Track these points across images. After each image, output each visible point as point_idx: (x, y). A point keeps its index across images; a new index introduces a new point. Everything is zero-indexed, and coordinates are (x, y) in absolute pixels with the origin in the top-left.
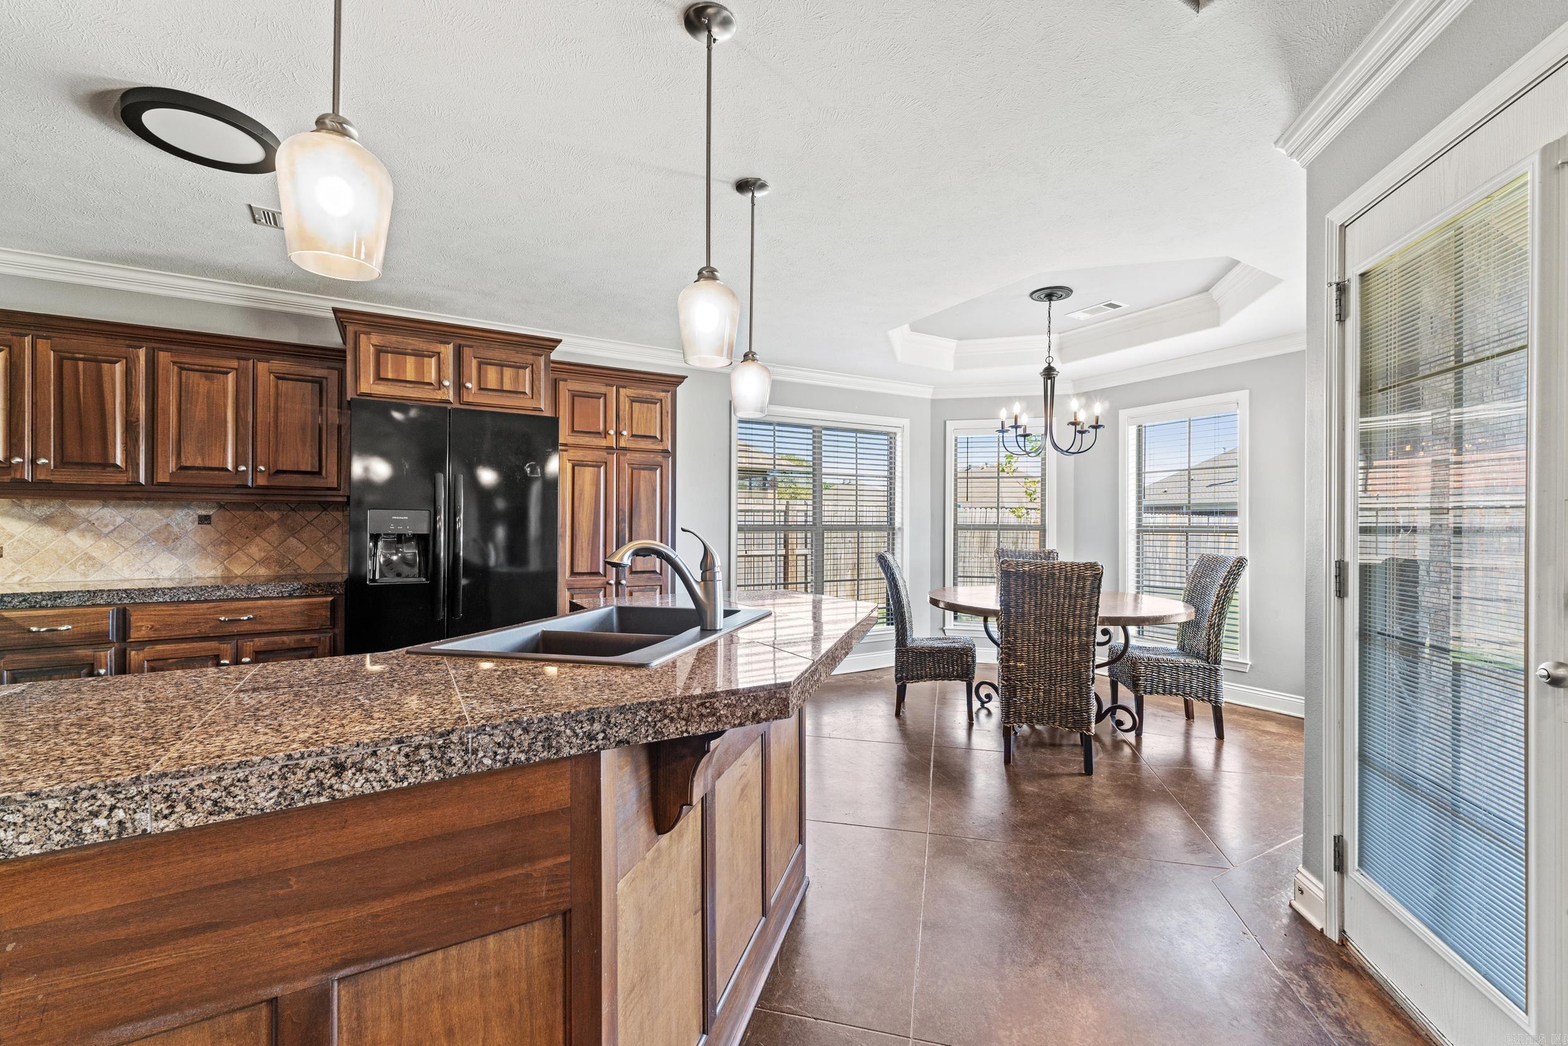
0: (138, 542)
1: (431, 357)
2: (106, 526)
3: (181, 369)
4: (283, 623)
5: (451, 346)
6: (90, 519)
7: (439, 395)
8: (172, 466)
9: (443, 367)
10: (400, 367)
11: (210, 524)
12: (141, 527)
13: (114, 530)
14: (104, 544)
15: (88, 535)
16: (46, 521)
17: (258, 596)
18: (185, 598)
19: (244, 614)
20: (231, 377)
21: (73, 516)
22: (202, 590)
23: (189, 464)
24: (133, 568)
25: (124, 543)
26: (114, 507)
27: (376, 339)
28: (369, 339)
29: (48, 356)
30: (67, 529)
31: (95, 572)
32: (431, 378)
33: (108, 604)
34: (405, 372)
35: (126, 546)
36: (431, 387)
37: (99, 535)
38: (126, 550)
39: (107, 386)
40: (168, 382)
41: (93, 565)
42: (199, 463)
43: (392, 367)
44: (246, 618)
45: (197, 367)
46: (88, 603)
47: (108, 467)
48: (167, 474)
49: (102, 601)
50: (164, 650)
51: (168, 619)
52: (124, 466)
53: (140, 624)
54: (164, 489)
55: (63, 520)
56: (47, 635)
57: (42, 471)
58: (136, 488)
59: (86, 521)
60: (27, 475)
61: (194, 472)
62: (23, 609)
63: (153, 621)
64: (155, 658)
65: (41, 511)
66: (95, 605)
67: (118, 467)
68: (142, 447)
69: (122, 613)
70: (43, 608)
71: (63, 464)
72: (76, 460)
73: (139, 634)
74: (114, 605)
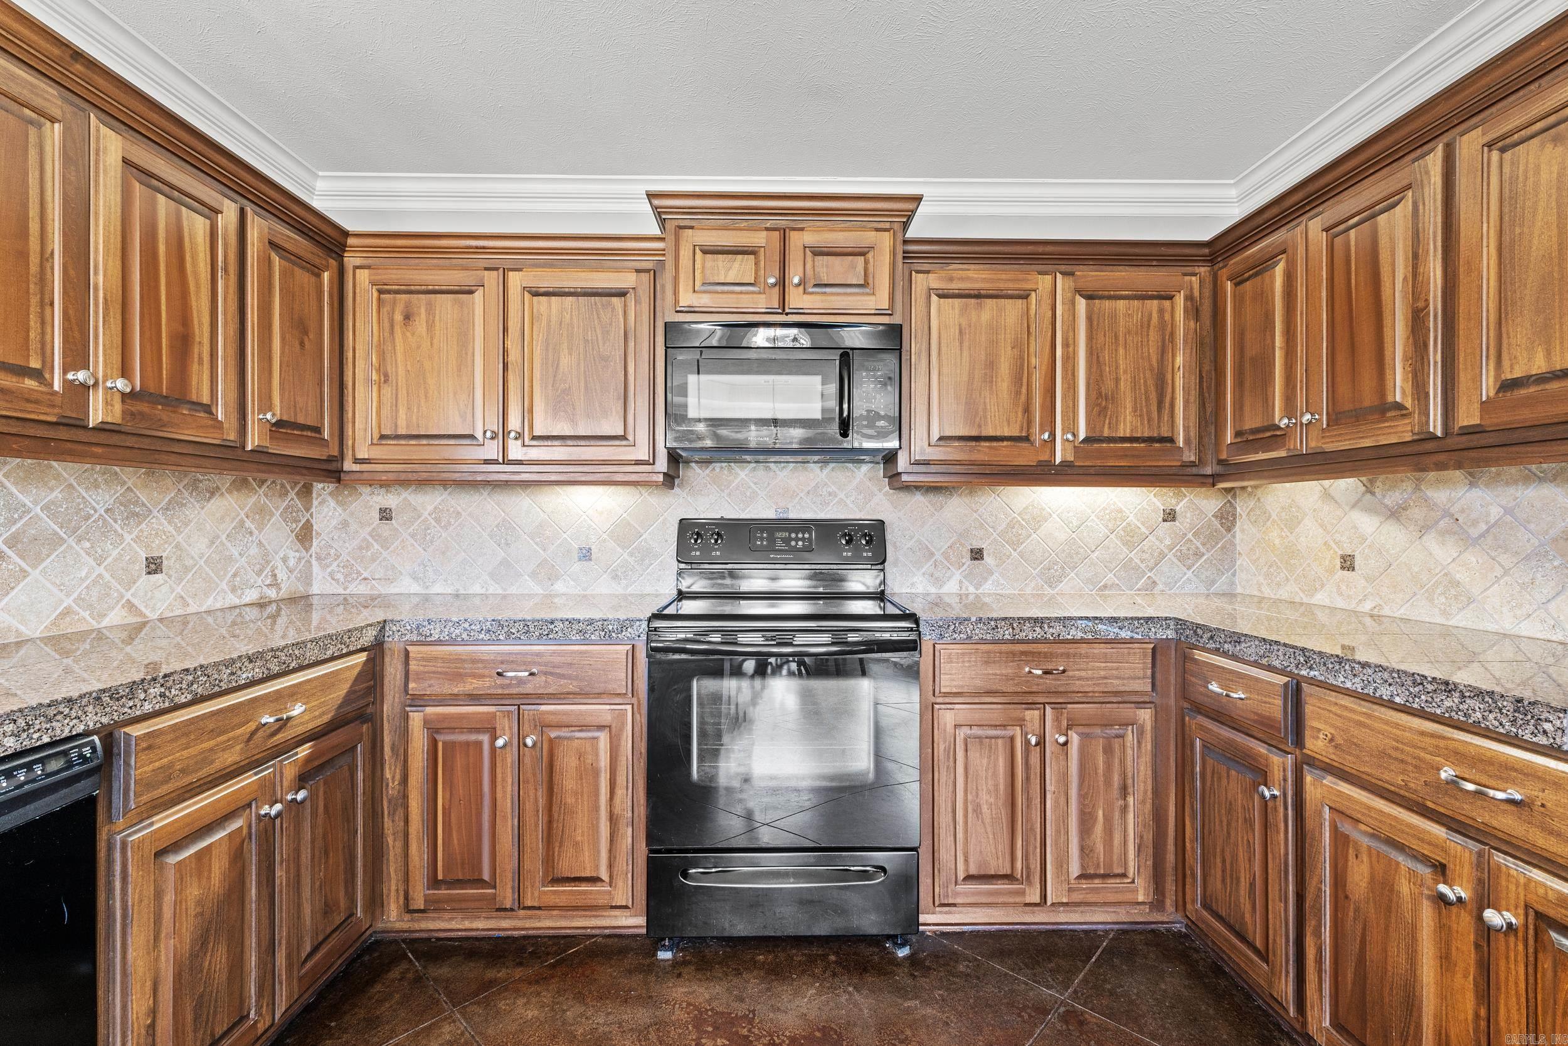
0: (1527, 558)
2: (1474, 523)
6: (1452, 510)
8: (1488, 387)
12: (1532, 526)
13: (1488, 531)
14: (1472, 558)
15: (1451, 540)
16: (1395, 514)
18: (1385, 692)
19: (1501, 784)
21: (1431, 506)
22: (1414, 683)
23: (1517, 374)
24: (1518, 612)
25: (1506, 559)
26: (1487, 485)
29: (1319, 242)
30: (1425, 528)
31: (1460, 610)
33: (1282, 672)
35: (1507, 564)
37: (1469, 542)
38: (1506, 572)
41: (1456, 597)
42: (1539, 365)
44: (1501, 795)
45: (1537, 126)
46: (1264, 661)
47: (1386, 409)
48: (1477, 406)
49: (1276, 663)
50: (1349, 798)
51: (1355, 731)
52: (1408, 403)
53: (1315, 724)
54: (1476, 440)
55: (1417, 513)
56: (1224, 700)
57: (1314, 433)
58: (1430, 446)
59: (1447, 514)
60: (1300, 444)
61: (1532, 389)
62: (1209, 651)
63: (1333, 726)
64: (1337, 806)
65: (1394, 498)
66: (1270, 668)
67: (1399, 406)
68: (1435, 356)
69: (1295, 695)
70: (1225, 654)
71: (1335, 418)
72: (1348, 406)
73: (1315, 745)
74: (1289, 674)
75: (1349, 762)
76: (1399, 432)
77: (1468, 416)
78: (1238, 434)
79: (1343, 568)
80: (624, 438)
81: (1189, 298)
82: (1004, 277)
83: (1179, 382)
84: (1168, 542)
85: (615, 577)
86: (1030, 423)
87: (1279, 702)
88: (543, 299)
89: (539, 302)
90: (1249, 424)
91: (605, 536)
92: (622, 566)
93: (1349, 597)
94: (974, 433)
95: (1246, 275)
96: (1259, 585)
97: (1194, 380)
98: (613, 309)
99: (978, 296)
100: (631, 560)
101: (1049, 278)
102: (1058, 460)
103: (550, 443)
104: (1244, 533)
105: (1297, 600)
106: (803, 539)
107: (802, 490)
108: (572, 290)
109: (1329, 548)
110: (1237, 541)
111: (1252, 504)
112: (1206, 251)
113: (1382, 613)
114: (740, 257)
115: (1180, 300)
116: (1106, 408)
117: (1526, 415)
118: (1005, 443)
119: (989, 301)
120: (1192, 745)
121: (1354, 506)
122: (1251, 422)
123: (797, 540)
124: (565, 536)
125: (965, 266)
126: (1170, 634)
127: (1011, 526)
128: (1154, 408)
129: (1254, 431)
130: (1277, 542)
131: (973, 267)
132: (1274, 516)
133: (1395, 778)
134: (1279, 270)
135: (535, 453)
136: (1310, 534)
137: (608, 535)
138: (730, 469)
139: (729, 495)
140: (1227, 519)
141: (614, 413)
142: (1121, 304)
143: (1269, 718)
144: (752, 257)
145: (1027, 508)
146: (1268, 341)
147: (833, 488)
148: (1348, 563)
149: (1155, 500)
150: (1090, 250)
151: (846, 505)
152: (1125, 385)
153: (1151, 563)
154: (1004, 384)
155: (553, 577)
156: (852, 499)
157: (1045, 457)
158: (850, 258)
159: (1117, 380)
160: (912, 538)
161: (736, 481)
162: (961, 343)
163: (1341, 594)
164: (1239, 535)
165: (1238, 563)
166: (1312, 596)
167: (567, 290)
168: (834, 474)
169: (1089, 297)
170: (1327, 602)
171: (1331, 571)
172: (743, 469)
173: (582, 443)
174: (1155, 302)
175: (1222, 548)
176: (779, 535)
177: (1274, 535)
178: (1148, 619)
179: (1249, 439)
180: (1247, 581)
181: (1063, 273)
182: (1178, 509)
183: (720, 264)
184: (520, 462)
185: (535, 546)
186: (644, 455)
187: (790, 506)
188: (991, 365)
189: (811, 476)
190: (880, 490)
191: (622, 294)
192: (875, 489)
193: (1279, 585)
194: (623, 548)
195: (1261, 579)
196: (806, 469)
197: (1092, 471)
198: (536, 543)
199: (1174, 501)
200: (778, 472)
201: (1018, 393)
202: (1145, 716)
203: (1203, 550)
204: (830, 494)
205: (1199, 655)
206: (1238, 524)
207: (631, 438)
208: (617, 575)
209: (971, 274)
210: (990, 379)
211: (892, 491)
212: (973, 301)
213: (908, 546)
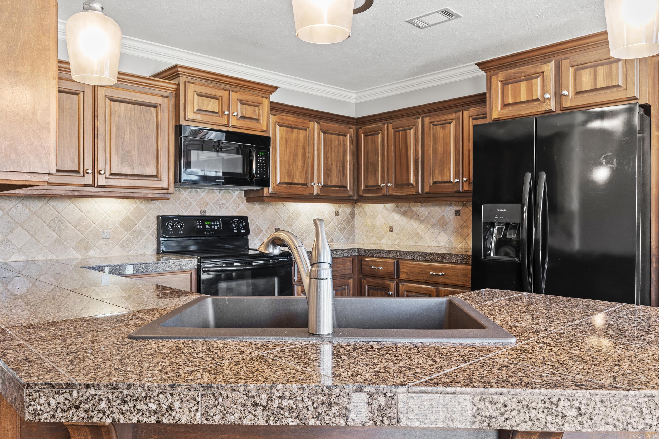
1: (537, 77)
2: (422, 216)
3: (434, 125)
4: (457, 281)
5: (553, 63)
7: (545, 107)
8: (431, 183)
9: (547, 83)
10: (516, 93)
11: (459, 215)
12: (434, 217)
13: (425, 219)
14: (422, 226)
15: (417, 221)
16: (404, 214)
17: (447, 261)
18: (418, 258)
19: (440, 272)
20: (452, 125)
21: (412, 212)
23: (436, 181)
25: (429, 226)
26: (425, 206)
27: (501, 75)
28: (497, 77)
29: (392, 131)
30: (411, 218)
32: (537, 95)
33: (394, 258)
34: (519, 95)
35: (429, 228)
36: (538, 103)
37: (421, 222)
38: (429, 230)
39: (408, 142)
40: (428, 134)
42: (440, 180)
43: (511, 94)
44: (441, 274)
45: (440, 123)
46: (388, 257)
47: (409, 184)
48: (429, 187)
49: (392, 256)
50: (411, 287)
51: (412, 269)
52: (414, 184)
53: (403, 270)
54: (428, 195)
55: (410, 214)
56: (376, 270)
57: (390, 189)
58: (419, 196)
59: (416, 214)
60: (386, 192)
61: (439, 185)
62: (370, 257)
63: (407, 269)
64: (408, 290)
65: (403, 209)
66: (390, 258)
67: (412, 184)
68: (420, 173)
69: (397, 265)
70: (376, 257)
71: (396, 185)
72: (400, 183)
73: (403, 276)
74: (395, 258)
75: (411, 278)
76: (411, 192)
77: (427, 190)
78: (366, 186)
79: (390, 231)
80: (156, 176)
81: (350, 137)
82: (299, 121)
83: (348, 167)
84: (336, 224)
85: (123, 247)
86: (307, 178)
87: (393, 267)
88: (117, 103)
89: (114, 105)
90: (370, 184)
91: (117, 225)
92: (127, 241)
93: (392, 240)
94: (290, 182)
95: (369, 134)
96: (363, 239)
97: (352, 165)
98: (151, 113)
99: (291, 127)
100: (131, 237)
101: (313, 123)
102: (315, 193)
103: (119, 177)
104: (358, 220)
105: (376, 243)
106: (217, 225)
107: (211, 202)
108: (130, 101)
109: (386, 225)
110: (355, 223)
111: (360, 210)
112: (355, 121)
113: (401, 244)
114: (212, 100)
115: (348, 136)
116: (329, 174)
117: (438, 190)
118: (300, 186)
119: (295, 130)
120: (365, 288)
121: (393, 211)
122: (371, 183)
123: (214, 225)
124: (95, 225)
125: (286, 114)
126: (356, 254)
127: (289, 218)
128: (342, 175)
129: (372, 186)
130: (369, 223)
131: (289, 115)
132: (368, 214)
133: (421, 278)
134: (380, 136)
135: (113, 182)
136: (380, 221)
137: (119, 225)
138: (180, 191)
139: (179, 204)
140: (352, 215)
141: (152, 164)
142: (333, 136)
143: (390, 272)
144: (217, 101)
145: (294, 211)
146: (376, 158)
147: (224, 201)
148: (391, 229)
149: (333, 208)
150: (324, 115)
151: (229, 209)
152: (334, 167)
153: (332, 233)
154: (299, 163)
155: (88, 248)
156: (232, 206)
157: (311, 192)
158: (254, 107)
159: (332, 164)
160: (254, 223)
161: (183, 197)
162: (286, 145)
163: (389, 239)
164: (356, 221)
165: (356, 231)
166: (381, 241)
167: (128, 100)
168: (224, 195)
169: (324, 133)
170: (385, 242)
171: (386, 233)
172: (185, 191)
173: (136, 178)
174: (342, 137)
175: (351, 226)
176: (206, 223)
177: (368, 221)
178: (351, 249)
179: (368, 189)
180: (359, 238)
181: (317, 122)
182: (339, 211)
183: (205, 102)
184: (104, 186)
185: (77, 231)
186: (165, 186)
187: (206, 210)
188: (295, 155)
189: (215, 195)
190: (243, 203)
191: (155, 106)
192: (240, 202)
193: (370, 238)
194: (127, 231)
195: (364, 236)
196: (213, 192)
197: (324, 197)
198: (77, 230)
199: (338, 208)
200: (201, 193)
201: (304, 167)
202: (351, 281)
203: (346, 227)
204: (223, 204)
205: (367, 259)
206: (355, 217)
207: (159, 177)
208: (123, 246)
209: (289, 118)
210: (295, 161)
211: (247, 203)
212: (290, 129)
213: (253, 227)
